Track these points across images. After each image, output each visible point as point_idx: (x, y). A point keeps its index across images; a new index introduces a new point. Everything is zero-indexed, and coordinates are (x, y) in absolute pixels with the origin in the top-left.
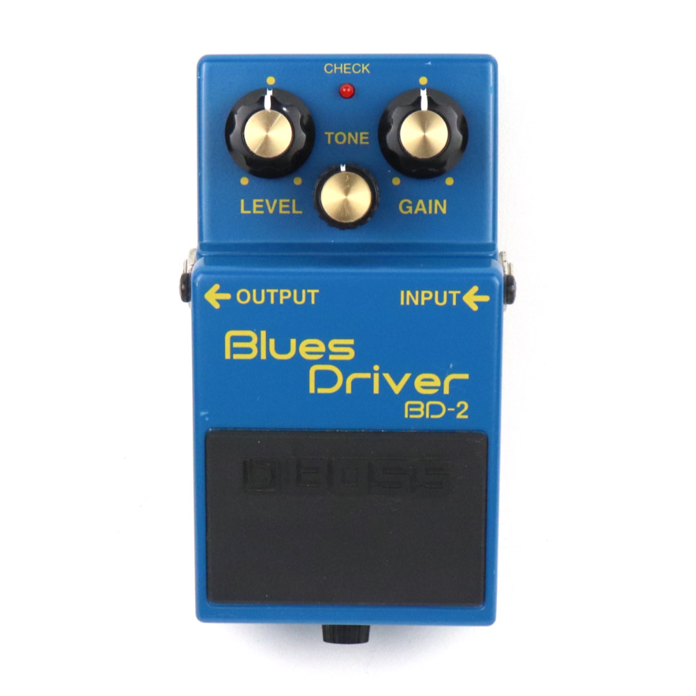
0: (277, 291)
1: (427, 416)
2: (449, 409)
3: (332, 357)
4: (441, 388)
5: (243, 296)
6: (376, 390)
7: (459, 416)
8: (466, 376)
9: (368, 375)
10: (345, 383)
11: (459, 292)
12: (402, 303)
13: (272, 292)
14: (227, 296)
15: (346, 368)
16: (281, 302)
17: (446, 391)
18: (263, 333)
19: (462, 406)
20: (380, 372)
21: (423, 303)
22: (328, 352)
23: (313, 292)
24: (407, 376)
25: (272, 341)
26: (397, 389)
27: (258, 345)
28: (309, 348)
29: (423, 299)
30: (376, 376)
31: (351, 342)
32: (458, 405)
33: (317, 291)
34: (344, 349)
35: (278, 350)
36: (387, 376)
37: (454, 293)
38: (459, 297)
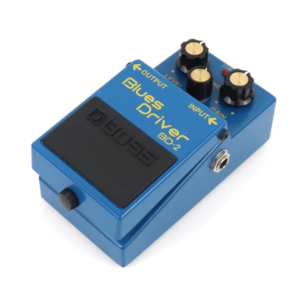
0: (155, 78)
1: (164, 141)
2: (173, 144)
3: (153, 105)
4: (177, 137)
5: (145, 72)
6: (156, 123)
7: (174, 148)
8: (188, 139)
9: (158, 117)
10: (149, 114)
11: (209, 116)
12: (189, 107)
13: (154, 77)
14: (140, 69)
15: (154, 110)
16: (154, 81)
17: (177, 139)
18: (140, 85)
19: (178, 146)
20: (163, 119)
21: (195, 111)
22: (153, 103)
23: (166, 85)
24: (170, 126)
25: (140, 89)
26: (163, 127)
27: (135, 87)
28: (148, 98)
29: (197, 110)
30: (161, 119)
31: (163, 105)
32: (177, 145)
33: (167, 86)
34: (159, 105)
35: (139, 92)
36: (164, 122)
37: (207, 115)
38: (208, 118)
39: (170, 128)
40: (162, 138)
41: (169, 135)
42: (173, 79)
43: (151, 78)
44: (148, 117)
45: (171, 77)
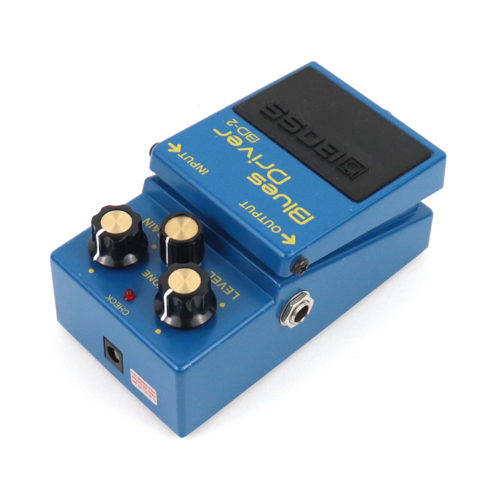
39: (240, 147)
40: (253, 136)
41: (243, 138)
42: (224, 291)
43: (266, 219)
44: (273, 165)
45: (227, 294)
